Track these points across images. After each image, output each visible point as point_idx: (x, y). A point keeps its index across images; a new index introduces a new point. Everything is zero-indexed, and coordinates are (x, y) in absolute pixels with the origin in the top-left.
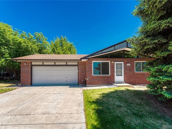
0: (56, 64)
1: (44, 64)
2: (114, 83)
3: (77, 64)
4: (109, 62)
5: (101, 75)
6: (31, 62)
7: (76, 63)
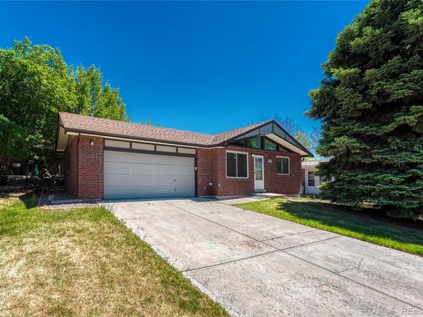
0: (157, 150)
1: (133, 148)
2: (254, 192)
3: (195, 153)
4: (246, 155)
5: (237, 177)
6: (104, 139)
7: (193, 152)
